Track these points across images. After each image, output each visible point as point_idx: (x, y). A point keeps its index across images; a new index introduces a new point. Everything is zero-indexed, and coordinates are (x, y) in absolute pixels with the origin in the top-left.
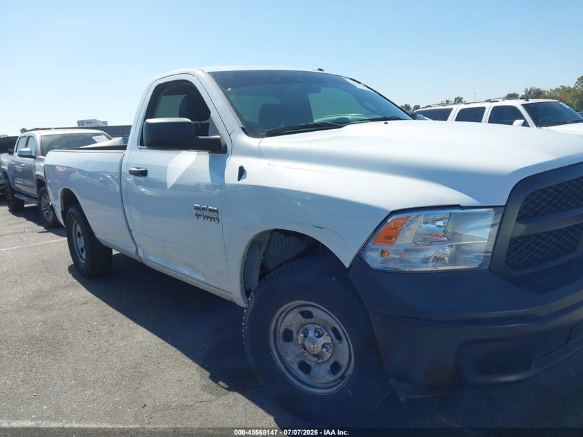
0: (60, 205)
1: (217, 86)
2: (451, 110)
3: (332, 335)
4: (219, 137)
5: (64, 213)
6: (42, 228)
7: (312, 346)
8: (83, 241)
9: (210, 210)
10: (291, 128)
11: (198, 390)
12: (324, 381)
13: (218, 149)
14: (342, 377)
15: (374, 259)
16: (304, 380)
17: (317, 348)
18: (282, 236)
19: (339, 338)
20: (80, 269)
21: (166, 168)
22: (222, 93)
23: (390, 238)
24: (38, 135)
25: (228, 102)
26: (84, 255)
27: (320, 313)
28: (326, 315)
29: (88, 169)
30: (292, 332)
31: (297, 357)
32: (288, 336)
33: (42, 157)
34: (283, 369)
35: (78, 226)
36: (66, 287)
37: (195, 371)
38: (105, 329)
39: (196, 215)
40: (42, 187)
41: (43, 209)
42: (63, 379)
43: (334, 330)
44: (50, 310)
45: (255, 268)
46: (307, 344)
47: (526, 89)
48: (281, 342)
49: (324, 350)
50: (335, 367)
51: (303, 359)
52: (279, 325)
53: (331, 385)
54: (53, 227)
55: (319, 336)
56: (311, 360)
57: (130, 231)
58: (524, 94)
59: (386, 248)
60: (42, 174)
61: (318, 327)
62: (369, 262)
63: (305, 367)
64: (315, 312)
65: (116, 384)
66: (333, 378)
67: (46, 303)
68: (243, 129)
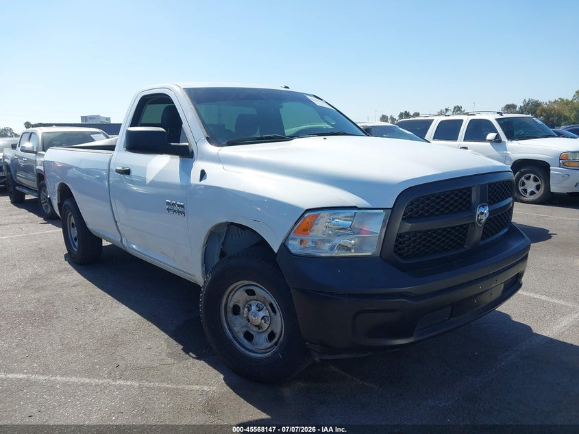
0: (56, 198)
1: (189, 101)
2: (432, 121)
3: (270, 309)
4: (187, 144)
5: (60, 205)
6: (41, 220)
7: (253, 318)
8: (76, 231)
9: (178, 206)
10: (248, 139)
11: (163, 356)
12: (263, 347)
13: (186, 154)
14: (276, 344)
15: (295, 246)
16: (249, 347)
17: (258, 320)
18: (239, 229)
19: (274, 312)
20: (73, 256)
21: (146, 168)
22: (193, 107)
23: (306, 230)
24: (40, 131)
25: (197, 115)
26: (76, 244)
27: (261, 292)
28: (264, 292)
29: (82, 166)
30: (239, 307)
31: (243, 327)
32: (236, 310)
33: (43, 153)
34: (231, 337)
35: (72, 217)
36: (59, 272)
37: (163, 342)
38: (91, 307)
39: (168, 209)
40: (42, 180)
41: (42, 202)
42: (51, 345)
43: (271, 305)
44: (44, 290)
45: (216, 256)
46: (251, 317)
47: (525, 100)
48: (230, 314)
49: (263, 321)
50: (271, 336)
51: (248, 329)
52: (229, 302)
53: (268, 350)
54: (51, 218)
55: (259, 310)
56: (253, 330)
57: (116, 222)
58: (522, 105)
59: (304, 238)
60: (41, 168)
61: (259, 303)
62: (290, 248)
63: (249, 336)
64: (257, 290)
65: (95, 350)
66: (269, 345)
67: (41, 284)
68: (207, 138)
